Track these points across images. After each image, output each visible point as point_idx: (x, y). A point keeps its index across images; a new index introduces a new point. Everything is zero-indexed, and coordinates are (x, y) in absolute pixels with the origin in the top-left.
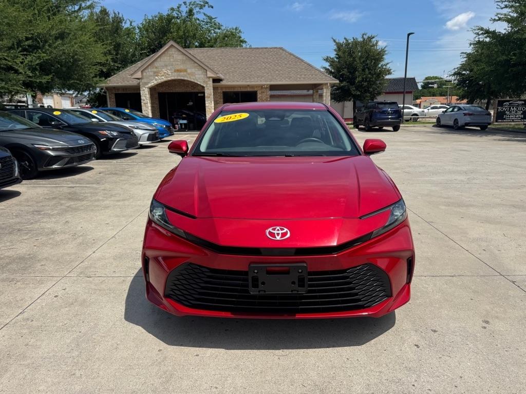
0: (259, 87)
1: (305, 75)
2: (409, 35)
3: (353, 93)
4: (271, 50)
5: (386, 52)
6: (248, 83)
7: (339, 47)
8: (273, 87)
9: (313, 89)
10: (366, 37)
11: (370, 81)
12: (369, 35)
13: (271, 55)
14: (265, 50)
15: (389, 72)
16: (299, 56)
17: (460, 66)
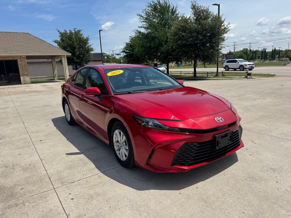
0: (18, 57)
1: (50, 50)
2: (100, 31)
3: (76, 61)
4: (21, 34)
5: (89, 39)
6: (10, 55)
7: (62, 35)
8: (28, 57)
9: (51, 59)
10: (76, 30)
11: (83, 54)
12: (78, 29)
13: (22, 37)
14: (16, 34)
15: (92, 49)
16: (42, 39)
17: (124, 48)
